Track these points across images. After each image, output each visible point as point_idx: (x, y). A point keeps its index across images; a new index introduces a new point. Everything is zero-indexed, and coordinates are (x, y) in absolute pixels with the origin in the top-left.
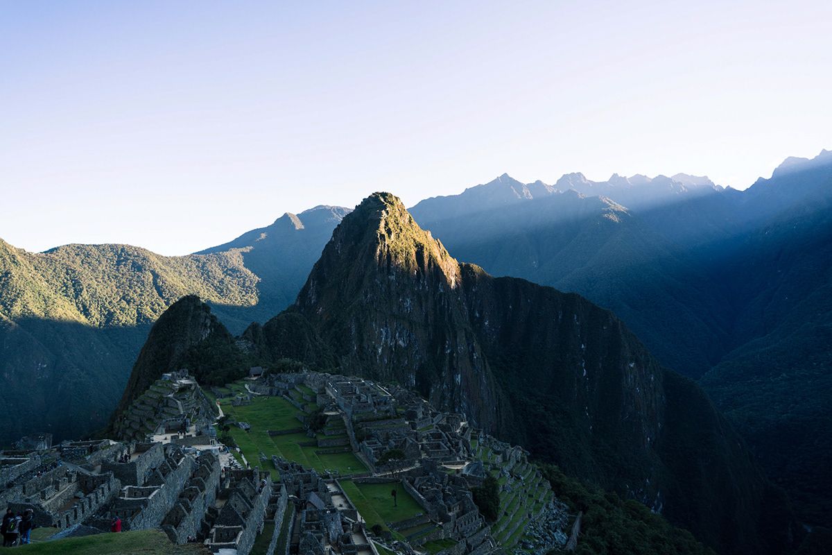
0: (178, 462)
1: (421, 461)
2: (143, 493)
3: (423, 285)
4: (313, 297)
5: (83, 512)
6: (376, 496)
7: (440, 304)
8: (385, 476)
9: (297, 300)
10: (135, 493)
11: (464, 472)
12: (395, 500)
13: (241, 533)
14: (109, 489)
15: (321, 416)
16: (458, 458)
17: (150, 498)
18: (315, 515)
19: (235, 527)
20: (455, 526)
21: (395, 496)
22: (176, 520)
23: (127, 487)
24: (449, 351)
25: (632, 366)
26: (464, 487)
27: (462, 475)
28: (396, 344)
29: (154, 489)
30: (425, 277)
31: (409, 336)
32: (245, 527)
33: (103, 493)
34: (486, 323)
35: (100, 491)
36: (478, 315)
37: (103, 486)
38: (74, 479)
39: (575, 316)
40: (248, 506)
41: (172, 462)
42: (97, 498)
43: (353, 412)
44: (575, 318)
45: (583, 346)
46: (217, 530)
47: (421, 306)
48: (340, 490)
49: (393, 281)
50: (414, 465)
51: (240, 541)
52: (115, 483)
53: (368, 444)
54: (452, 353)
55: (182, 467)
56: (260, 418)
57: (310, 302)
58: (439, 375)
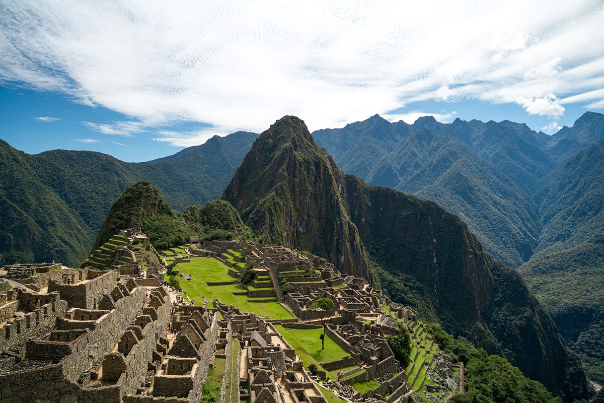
0: (130, 290)
1: (340, 312)
2: (91, 316)
3: (319, 187)
4: (236, 192)
5: (18, 332)
6: (304, 339)
7: (331, 202)
8: (310, 323)
9: (223, 194)
10: (82, 316)
11: (378, 323)
12: (323, 343)
13: (195, 366)
14: (54, 310)
15: (251, 272)
16: (371, 312)
17: (98, 321)
18: (260, 352)
19: (189, 359)
20: (377, 369)
21: (323, 340)
22: (126, 348)
23: (75, 309)
24: (336, 238)
25: (470, 257)
26: (379, 335)
27: (377, 325)
28: (297, 230)
29: (104, 313)
30: (321, 181)
31: (307, 224)
32: (199, 359)
33: (46, 313)
34: (363, 220)
35: (43, 311)
36: (357, 213)
37: (46, 305)
38: (15, 295)
39: (430, 217)
40: (202, 338)
41: (125, 289)
42: (37, 318)
43: (279, 269)
44: (430, 219)
45: (434, 241)
46: (170, 360)
47: (317, 203)
48: (275, 331)
49: (297, 182)
50: (333, 315)
51: (196, 374)
52: (61, 304)
53: (292, 295)
54: (338, 239)
55: (134, 296)
56: (199, 272)
57: (233, 195)
58: (328, 255)
